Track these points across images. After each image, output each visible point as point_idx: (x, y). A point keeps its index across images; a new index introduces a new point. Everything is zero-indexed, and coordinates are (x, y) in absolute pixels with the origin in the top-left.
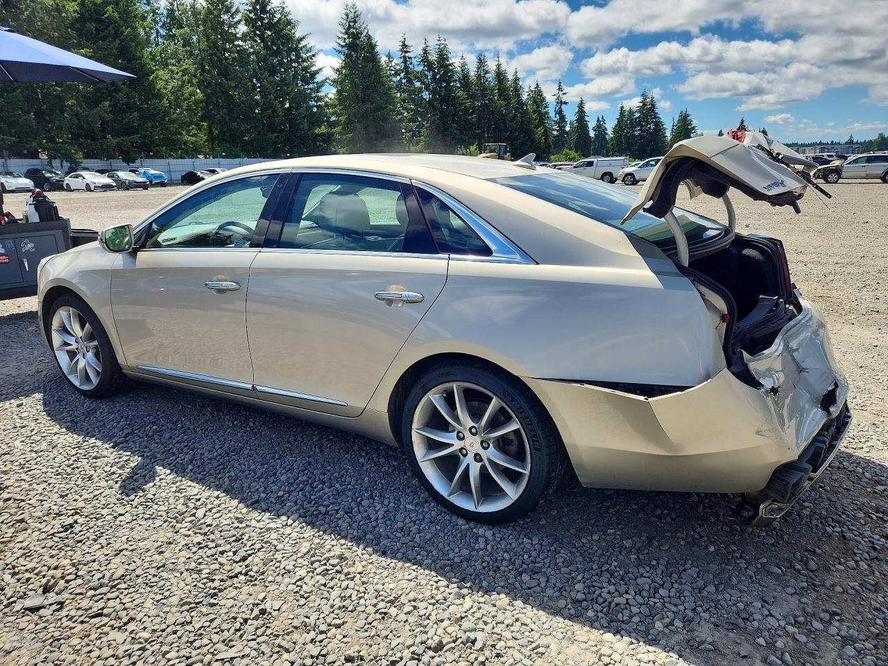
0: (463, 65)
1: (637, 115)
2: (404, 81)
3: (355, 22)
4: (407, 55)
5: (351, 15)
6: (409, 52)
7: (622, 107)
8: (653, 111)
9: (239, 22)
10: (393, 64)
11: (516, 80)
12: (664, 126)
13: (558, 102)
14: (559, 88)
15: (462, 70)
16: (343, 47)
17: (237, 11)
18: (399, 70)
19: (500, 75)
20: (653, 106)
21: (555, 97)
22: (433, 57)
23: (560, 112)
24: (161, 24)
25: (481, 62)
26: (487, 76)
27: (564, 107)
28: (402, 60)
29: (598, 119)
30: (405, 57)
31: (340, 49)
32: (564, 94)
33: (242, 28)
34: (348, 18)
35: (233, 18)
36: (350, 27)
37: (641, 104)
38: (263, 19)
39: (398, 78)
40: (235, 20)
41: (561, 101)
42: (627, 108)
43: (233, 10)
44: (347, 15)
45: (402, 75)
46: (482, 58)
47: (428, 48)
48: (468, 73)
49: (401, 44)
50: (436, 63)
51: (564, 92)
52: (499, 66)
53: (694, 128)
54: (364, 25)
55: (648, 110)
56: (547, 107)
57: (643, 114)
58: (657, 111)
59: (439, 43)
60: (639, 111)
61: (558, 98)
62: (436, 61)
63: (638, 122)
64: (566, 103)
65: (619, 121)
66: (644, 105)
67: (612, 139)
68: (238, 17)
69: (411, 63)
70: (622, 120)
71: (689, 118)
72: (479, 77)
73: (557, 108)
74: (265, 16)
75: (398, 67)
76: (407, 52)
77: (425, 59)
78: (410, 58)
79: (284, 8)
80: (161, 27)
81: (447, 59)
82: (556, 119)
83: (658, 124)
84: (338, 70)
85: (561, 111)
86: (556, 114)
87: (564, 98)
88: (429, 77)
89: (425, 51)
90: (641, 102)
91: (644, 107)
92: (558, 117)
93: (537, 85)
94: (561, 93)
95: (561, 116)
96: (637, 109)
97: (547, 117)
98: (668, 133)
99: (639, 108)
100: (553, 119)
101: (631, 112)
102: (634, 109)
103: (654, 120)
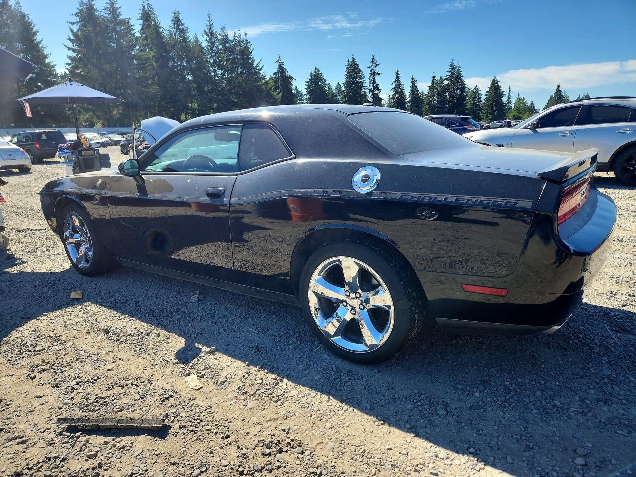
1: (446, 83)
7: (434, 77)
8: (460, 79)
12: (480, 93)
13: (371, 74)
14: (373, 61)
20: (460, 74)
21: (369, 69)
27: (376, 77)
32: (377, 65)
37: (449, 73)
41: (374, 72)
42: (438, 77)
51: (377, 63)
55: (456, 77)
56: (363, 78)
57: (451, 81)
58: (463, 79)
60: (450, 78)
61: (371, 70)
63: (447, 89)
64: (378, 74)
65: (431, 88)
66: (452, 73)
70: (434, 87)
73: (372, 78)
82: (370, 88)
85: (375, 80)
86: (370, 84)
87: (377, 69)
90: (450, 72)
91: (452, 76)
92: (372, 86)
93: (353, 58)
94: (374, 65)
95: (375, 85)
96: (446, 77)
97: (363, 87)
98: (484, 98)
99: (447, 77)
100: (368, 88)
101: (442, 80)
102: (443, 77)
103: (461, 87)
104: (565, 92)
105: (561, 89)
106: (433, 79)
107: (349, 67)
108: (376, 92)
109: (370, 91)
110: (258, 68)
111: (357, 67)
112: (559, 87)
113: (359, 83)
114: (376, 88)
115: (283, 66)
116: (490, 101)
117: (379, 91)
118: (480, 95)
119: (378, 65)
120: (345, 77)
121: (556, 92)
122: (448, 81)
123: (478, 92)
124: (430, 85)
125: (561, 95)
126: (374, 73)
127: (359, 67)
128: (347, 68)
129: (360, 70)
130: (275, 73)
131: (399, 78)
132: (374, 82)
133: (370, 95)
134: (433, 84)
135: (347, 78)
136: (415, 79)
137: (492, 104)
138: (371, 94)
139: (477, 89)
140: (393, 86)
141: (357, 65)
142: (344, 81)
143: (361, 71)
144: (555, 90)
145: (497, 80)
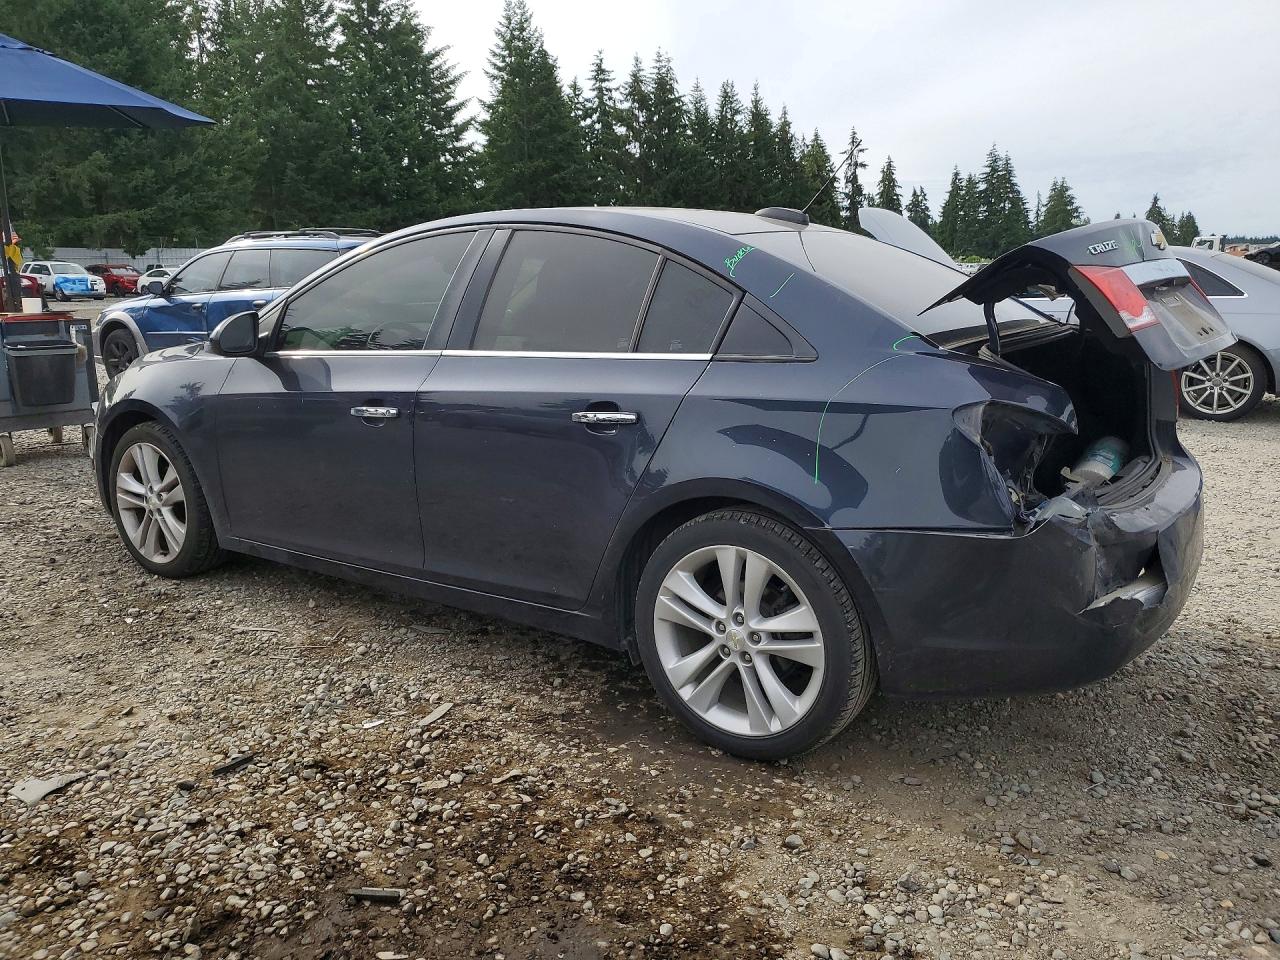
0: (698, 101)
1: (982, 186)
2: (598, 126)
3: (522, 29)
4: (604, 85)
5: (516, 19)
6: (608, 80)
7: (957, 174)
8: (1009, 181)
9: (332, 28)
10: (581, 100)
11: (786, 125)
12: (1027, 206)
13: (850, 165)
14: (853, 142)
15: (697, 109)
16: (500, 69)
17: (331, 10)
18: (591, 108)
19: (759, 117)
20: (1010, 172)
21: (846, 156)
22: (649, 88)
23: (853, 180)
24: (209, 34)
25: (727, 98)
26: (738, 118)
27: (859, 171)
28: (595, 93)
29: (915, 192)
30: (600, 89)
31: (496, 72)
33: (338, 38)
34: (510, 23)
35: (324, 22)
36: (513, 37)
37: (988, 170)
38: (373, 24)
39: (589, 121)
40: (326, 25)
41: (856, 164)
42: (964, 176)
43: (324, 8)
44: (509, 19)
45: (595, 117)
46: (729, 90)
47: (641, 73)
48: (706, 113)
49: (594, 68)
50: (652, 96)
51: (861, 147)
52: (756, 103)
53: (1076, 209)
54: (537, 35)
55: (1000, 179)
56: (833, 172)
57: (991, 184)
58: (1015, 180)
59: (658, 65)
60: (988, 178)
61: (850, 159)
62: (653, 93)
63: (985, 197)
64: (863, 165)
65: (952, 196)
66: (994, 170)
68: (331, 20)
69: (610, 98)
70: (956, 193)
71: (1068, 193)
72: (723, 119)
73: (850, 173)
74: (375, 20)
75: (589, 105)
76: (604, 80)
77: (635, 90)
78: (610, 90)
79: (406, 7)
80: (208, 39)
81: (671, 91)
82: (846, 191)
83: (1018, 202)
84: (490, 107)
85: (856, 177)
86: (847, 182)
87: (861, 158)
88: (641, 119)
89: (636, 79)
90: (989, 167)
91: (993, 175)
92: (850, 188)
93: (816, 135)
94: (856, 149)
95: (855, 185)
96: (982, 176)
97: (834, 187)
98: (1032, 217)
99: (985, 176)
100: (843, 190)
101: (972, 182)
102: (977, 177)
103: (1011, 196)
104: (1166, 209)
105: (1159, 204)
106: (956, 179)
107: (804, 151)
108: (858, 199)
109: (847, 196)
111: (823, 152)
112: (1156, 200)
114: (858, 190)
117: (862, 196)
118: (1026, 210)
119: (863, 149)
121: (1151, 209)
122: (984, 182)
123: (1024, 204)
125: (1160, 213)
126: (854, 164)
127: (827, 152)
128: (801, 153)
129: (827, 158)
131: (892, 172)
133: (845, 204)
134: (955, 187)
138: (847, 202)
144: (1149, 206)
145: (1068, 184)
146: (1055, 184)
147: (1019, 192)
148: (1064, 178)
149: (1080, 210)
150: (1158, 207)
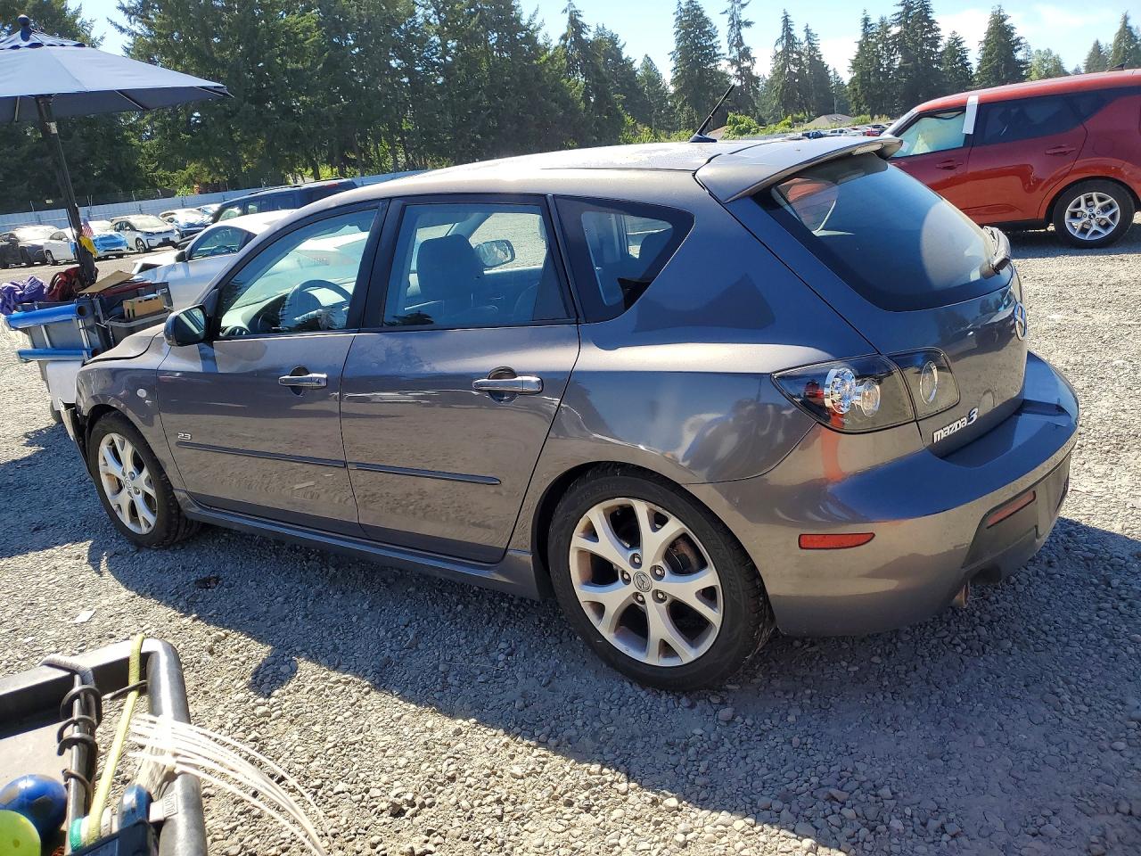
1: (895, 30)
7: (866, 20)
8: (926, 18)
12: (964, 45)
13: (733, 26)
20: (927, 9)
21: (727, 16)
23: (737, 42)
27: (744, 31)
32: (743, 6)
37: (901, 9)
41: (739, 22)
42: (875, 20)
53: (1018, 39)
55: (917, 18)
56: (714, 37)
57: (907, 26)
58: (933, 16)
60: (903, 18)
61: (732, 18)
63: (900, 43)
64: (748, 24)
65: (864, 46)
66: (909, 8)
67: (852, 82)
70: (868, 42)
71: (1006, 23)
73: (734, 35)
82: (731, 56)
85: (741, 37)
86: (730, 47)
87: (745, 15)
90: (902, 5)
91: (908, 13)
92: (735, 52)
94: (737, 6)
95: (741, 49)
96: (894, 18)
97: (716, 55)
99: (897, 17)
100: (727, 57)
101: (884, 26)
102: (889, 19)
103: (930, 36)
104: (1137, 28)
105: (1130, 23)
106: (866, 25)
107: (680, 17)
108: (747, 64)
109: (733, 62)
110: (531, 27)
111: (701, 15)
112: (1126, 19)
113: (706, 47)
114: (745, 54)
115: (579, 19)
116: (990, 61)
117: (752, 60)
118: (963, 51)
119: (745, 5)
120: (673, 38)
121: (1120, 32)
122: (897, 25)
123: (959, 44)
124: (859, 38)
125: (1131, 34)
126: (737, 24)
127: (705, 14)
128: (677, 19)
129: (706, 21)
130: (564, 37)
131: (791, 29)
132: (740, 43)
133: (732, 71)
134: (866, 35)
135: (679, 41)
136: (812, 32)
137: (999, 66)
138: (735, 68)
139: (956, 39)
140: (780, 49)
141: (699, 9)
142: (673, 46)
143: (708, 22)
144: (1117, 27)
145: (1006, 12)
146: (994, 16)
147: (939, 30)
148: (999, 6)
149: (1022, 41)
150: (1130, 28)
